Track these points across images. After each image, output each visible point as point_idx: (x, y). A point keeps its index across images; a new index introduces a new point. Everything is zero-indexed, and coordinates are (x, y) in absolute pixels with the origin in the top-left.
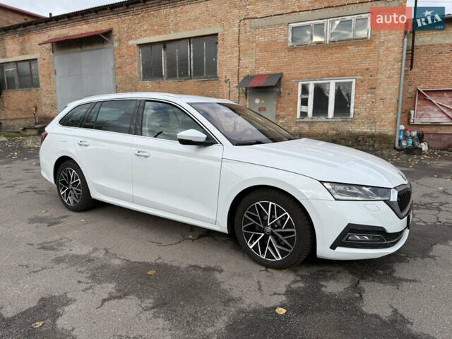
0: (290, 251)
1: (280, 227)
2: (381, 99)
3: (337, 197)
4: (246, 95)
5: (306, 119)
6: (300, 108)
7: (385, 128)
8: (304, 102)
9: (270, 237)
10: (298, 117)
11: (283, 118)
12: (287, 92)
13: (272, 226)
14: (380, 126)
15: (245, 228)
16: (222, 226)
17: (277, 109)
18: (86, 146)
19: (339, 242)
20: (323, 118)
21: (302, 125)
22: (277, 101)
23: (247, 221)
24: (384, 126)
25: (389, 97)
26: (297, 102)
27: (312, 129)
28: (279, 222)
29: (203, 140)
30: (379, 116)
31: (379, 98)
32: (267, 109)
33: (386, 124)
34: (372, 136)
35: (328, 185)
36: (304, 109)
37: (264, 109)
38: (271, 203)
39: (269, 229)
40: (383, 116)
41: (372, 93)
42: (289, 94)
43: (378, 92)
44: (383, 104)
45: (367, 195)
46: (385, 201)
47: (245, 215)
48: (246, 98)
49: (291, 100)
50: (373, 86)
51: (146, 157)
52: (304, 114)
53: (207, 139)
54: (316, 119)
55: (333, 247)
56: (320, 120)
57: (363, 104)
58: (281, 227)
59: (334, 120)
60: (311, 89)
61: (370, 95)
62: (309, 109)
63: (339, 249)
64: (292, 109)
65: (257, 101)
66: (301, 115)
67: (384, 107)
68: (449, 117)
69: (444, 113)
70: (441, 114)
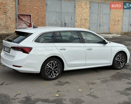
14: (10, 30)
16: (111, 63)
30: (10, 26)
31: (8, 17)
43: (7, 14)
44: (10, 20)
50: (5, 11)
57: (2, 20)
61: (4, 16)
68: (28, 25)
69: (26, 24)
70: (25, 25)
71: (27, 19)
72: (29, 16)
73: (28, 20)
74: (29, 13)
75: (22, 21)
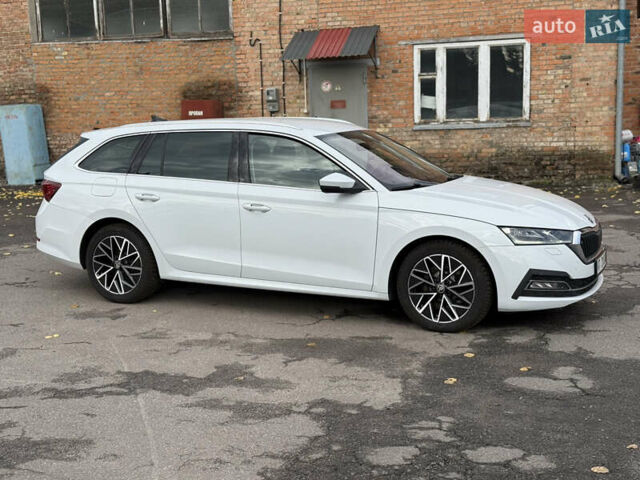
0: (468, 308)
1: (454, 284)
2: (582, 80)
3: (517, 242)
4: (300, 73)
5: (433, 125)
6: (419, 101)
7: (595, 138)
8: (428, 88)
9: (444, 296)
10: (417, 120)
11: (385, 122)
12: (391, 65)
13: (446, 283)
14: (584, 134)
15: (412, 291)
16: (380, 291)
17: (371, 103)
18: (154, 201)
19: (522, 291)
20: (468, 123)
21: (427, 137)
22: (370, 86)
23: (414, 281)
24: (590, 134)
25: (599, 74)
26: (412, 89)
27: (447, 146)
28: (453, 278)
29: (351, 186)
30: (581, 114)
31: (578, 76)
32: (348, 105)
33: (594, 129)
34: (570, 156)
35: (507, 231)
36: (428, 102)
37: (343, 104)
38: (443, 256)
39: (441, 287)
40: (588, 114)
41: (566, 68)
42: (394, 72)
43: (575, 65)
44: (587, 90)
45: (546, 238)
46: (567, 244)
47: (412, 274)
48: (301, 80)
49: (400, 85)
50: (566, 53)
51: (264, 211)
52: (428, 114)
53: (355, 184)
54: (454, 124)
55: (515, 296)
56: (462, 125)
57: (549, 91)
58: (456, 283)
59: (491, 125)
60: (441, 60)
61: (560, 72)
62: (440, 102)
63: (521, 299)
64: (402, 103)
65: (326, 87)
66: (422, 117)
67: (589, 95)
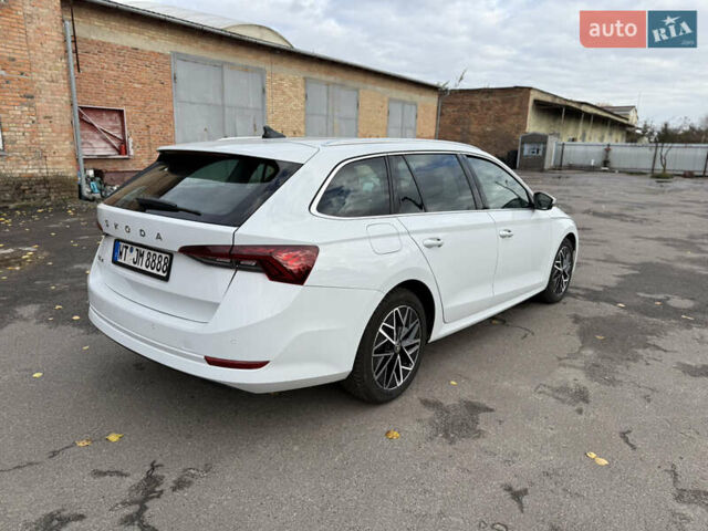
2: (46, 117)
24: (59, 163)
25: (58, 114)
30: (50, 147)
31: (42, 114)
33: (61, 159)
34: (45, 181)
40: (55, 147)
41: (30, 105)
43: (38, 104)
44: (51, 126)
50: (29, 93)
57: (19, 124)
61: (26, 109)
67: (53, 131)
68: (114, 147)
69: (108, 142)
70: (104, 144)
71: (111, 123)
72: (116, 115)
73: (113, 128)
74: (117, 105)
75: (91, 133)
